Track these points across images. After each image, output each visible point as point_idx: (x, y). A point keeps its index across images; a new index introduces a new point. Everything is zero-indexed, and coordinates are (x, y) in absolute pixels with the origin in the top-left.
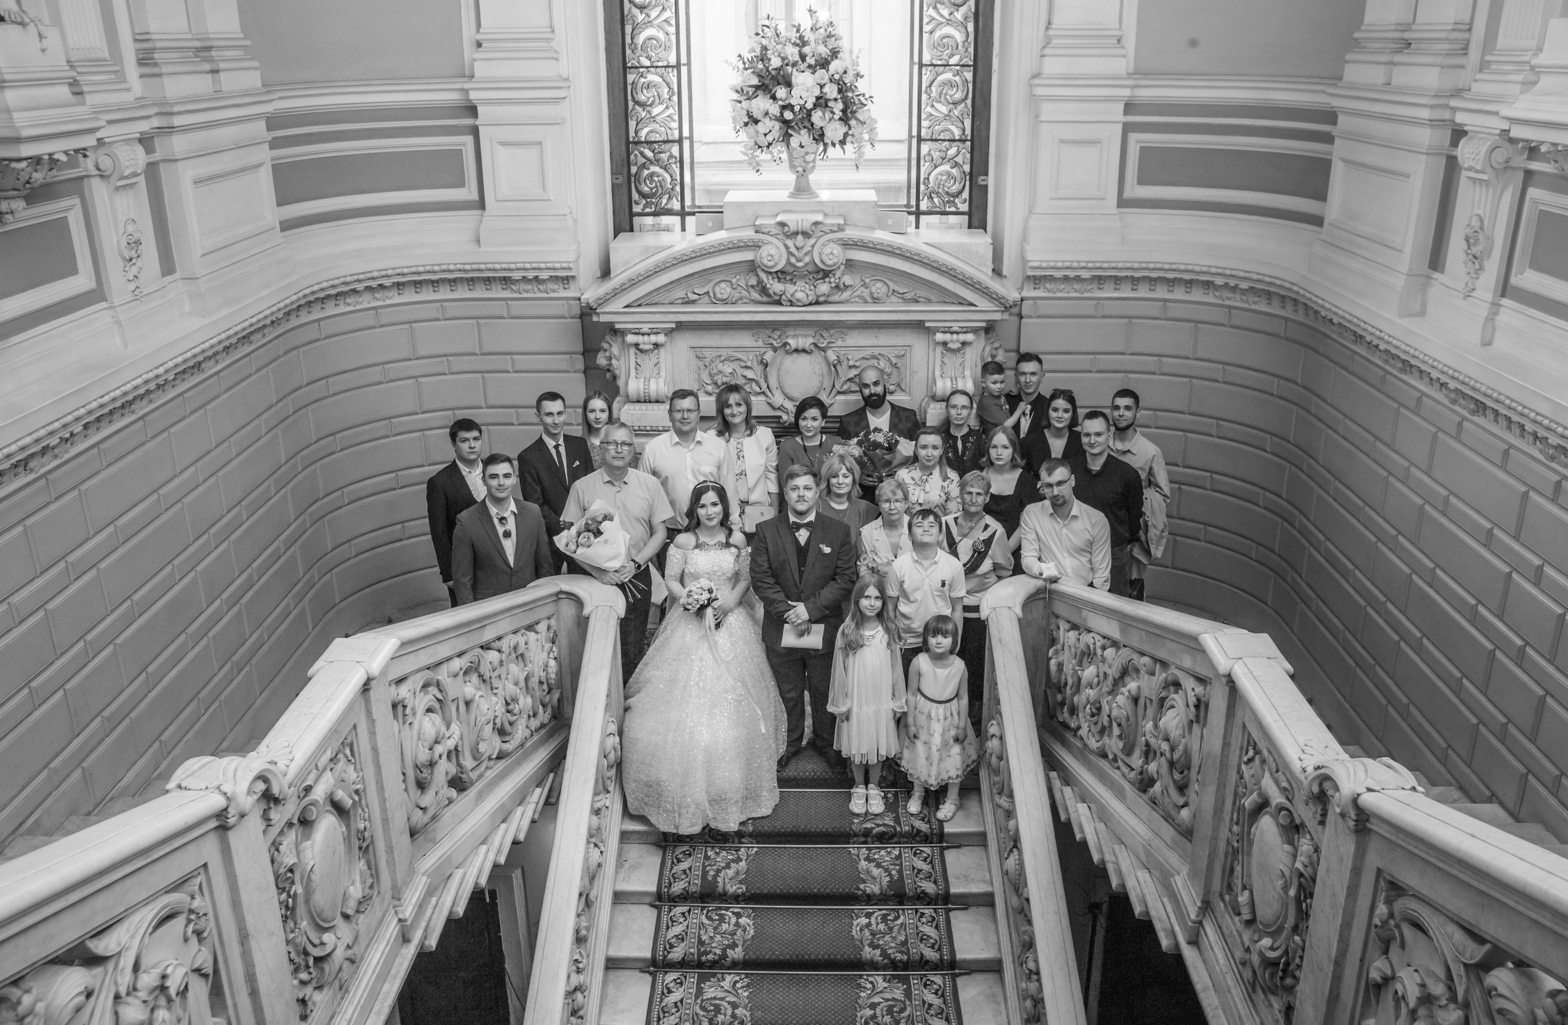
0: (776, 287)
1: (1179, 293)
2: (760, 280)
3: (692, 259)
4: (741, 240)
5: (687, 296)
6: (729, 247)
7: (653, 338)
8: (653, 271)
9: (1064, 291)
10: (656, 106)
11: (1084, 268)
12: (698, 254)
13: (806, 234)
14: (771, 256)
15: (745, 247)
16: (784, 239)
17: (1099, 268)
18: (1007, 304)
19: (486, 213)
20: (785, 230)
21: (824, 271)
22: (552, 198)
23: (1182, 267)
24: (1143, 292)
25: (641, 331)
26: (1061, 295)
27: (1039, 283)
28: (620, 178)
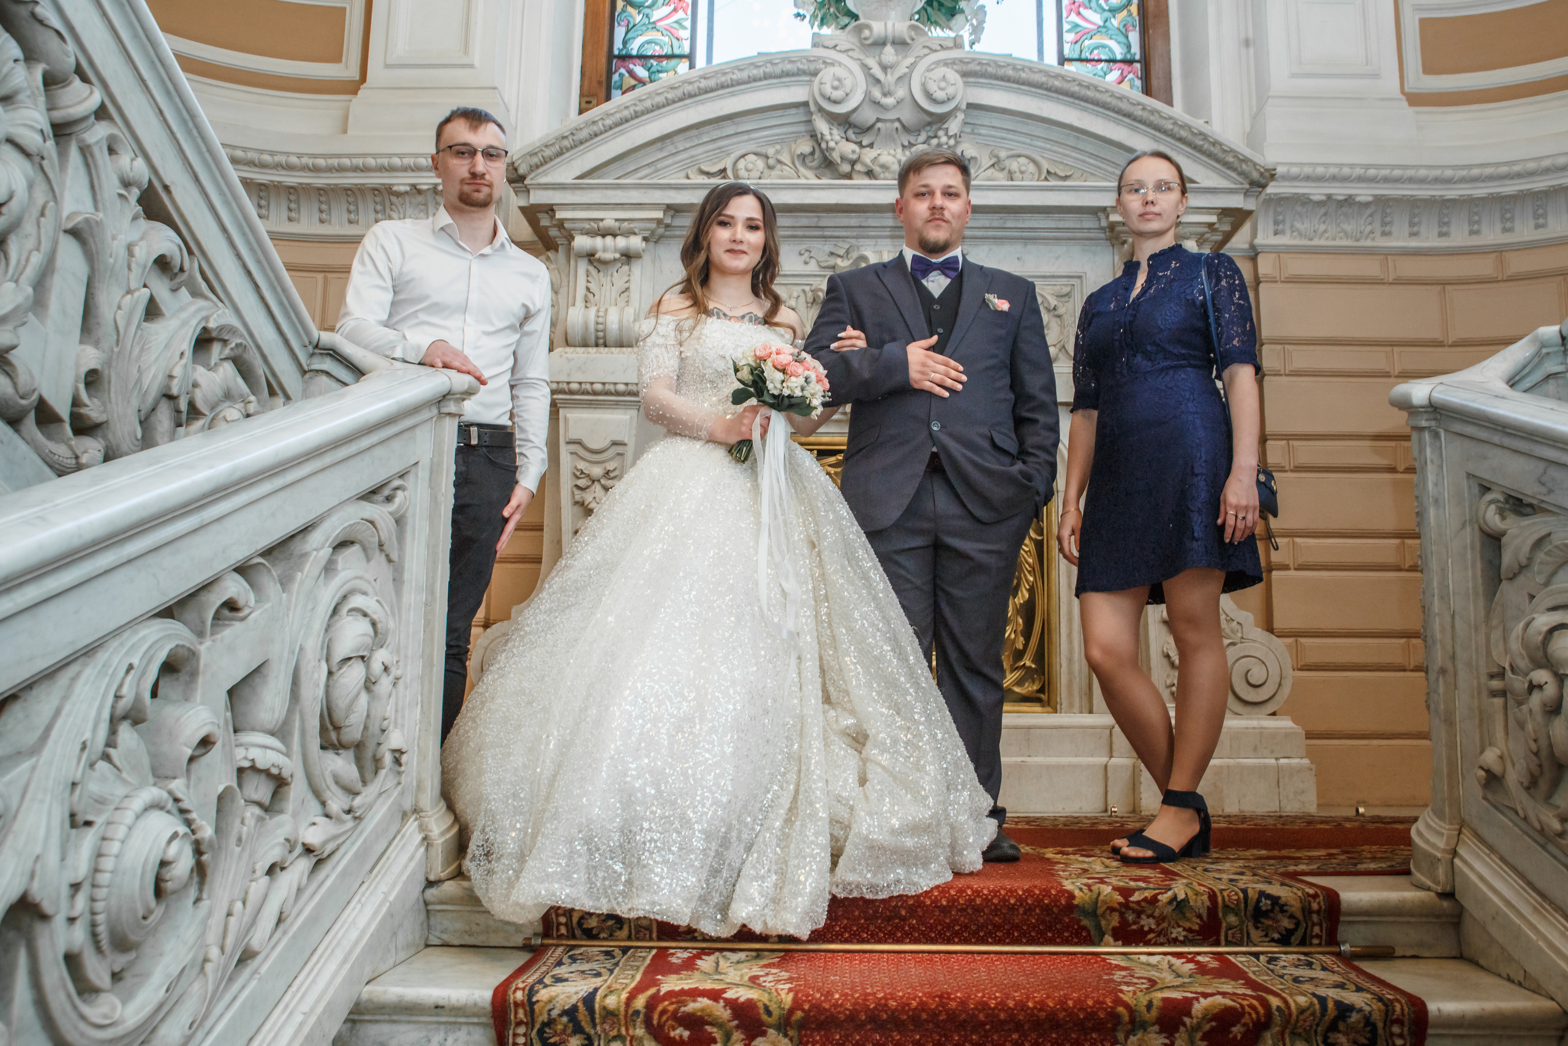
0: (842, 147)
1: (1525, 231)
2: (817, 141)
3: (700, 94)
4: (787, 57)
5: (688, 178)
6: (767, 70)
7: (621, 242)
8: (632, 109)
9: (1326, 235)
10: (658, 8)
11: (1360, 179)
12: (712, 83)
13: (901, 44)
14: (839, 80)
15: (793, 75)
16: (862, 57)
17: (1386, 180)
18: (1255, 175)
19: (365, 85)
20: (863, 36)
21: (929, 119)
22: (477, 63)
23: (1531, 166)
24: (1459, 237)
25: (601, 224)
26: (1322, 242)
27: (1283, 221)
28: (594, 102)
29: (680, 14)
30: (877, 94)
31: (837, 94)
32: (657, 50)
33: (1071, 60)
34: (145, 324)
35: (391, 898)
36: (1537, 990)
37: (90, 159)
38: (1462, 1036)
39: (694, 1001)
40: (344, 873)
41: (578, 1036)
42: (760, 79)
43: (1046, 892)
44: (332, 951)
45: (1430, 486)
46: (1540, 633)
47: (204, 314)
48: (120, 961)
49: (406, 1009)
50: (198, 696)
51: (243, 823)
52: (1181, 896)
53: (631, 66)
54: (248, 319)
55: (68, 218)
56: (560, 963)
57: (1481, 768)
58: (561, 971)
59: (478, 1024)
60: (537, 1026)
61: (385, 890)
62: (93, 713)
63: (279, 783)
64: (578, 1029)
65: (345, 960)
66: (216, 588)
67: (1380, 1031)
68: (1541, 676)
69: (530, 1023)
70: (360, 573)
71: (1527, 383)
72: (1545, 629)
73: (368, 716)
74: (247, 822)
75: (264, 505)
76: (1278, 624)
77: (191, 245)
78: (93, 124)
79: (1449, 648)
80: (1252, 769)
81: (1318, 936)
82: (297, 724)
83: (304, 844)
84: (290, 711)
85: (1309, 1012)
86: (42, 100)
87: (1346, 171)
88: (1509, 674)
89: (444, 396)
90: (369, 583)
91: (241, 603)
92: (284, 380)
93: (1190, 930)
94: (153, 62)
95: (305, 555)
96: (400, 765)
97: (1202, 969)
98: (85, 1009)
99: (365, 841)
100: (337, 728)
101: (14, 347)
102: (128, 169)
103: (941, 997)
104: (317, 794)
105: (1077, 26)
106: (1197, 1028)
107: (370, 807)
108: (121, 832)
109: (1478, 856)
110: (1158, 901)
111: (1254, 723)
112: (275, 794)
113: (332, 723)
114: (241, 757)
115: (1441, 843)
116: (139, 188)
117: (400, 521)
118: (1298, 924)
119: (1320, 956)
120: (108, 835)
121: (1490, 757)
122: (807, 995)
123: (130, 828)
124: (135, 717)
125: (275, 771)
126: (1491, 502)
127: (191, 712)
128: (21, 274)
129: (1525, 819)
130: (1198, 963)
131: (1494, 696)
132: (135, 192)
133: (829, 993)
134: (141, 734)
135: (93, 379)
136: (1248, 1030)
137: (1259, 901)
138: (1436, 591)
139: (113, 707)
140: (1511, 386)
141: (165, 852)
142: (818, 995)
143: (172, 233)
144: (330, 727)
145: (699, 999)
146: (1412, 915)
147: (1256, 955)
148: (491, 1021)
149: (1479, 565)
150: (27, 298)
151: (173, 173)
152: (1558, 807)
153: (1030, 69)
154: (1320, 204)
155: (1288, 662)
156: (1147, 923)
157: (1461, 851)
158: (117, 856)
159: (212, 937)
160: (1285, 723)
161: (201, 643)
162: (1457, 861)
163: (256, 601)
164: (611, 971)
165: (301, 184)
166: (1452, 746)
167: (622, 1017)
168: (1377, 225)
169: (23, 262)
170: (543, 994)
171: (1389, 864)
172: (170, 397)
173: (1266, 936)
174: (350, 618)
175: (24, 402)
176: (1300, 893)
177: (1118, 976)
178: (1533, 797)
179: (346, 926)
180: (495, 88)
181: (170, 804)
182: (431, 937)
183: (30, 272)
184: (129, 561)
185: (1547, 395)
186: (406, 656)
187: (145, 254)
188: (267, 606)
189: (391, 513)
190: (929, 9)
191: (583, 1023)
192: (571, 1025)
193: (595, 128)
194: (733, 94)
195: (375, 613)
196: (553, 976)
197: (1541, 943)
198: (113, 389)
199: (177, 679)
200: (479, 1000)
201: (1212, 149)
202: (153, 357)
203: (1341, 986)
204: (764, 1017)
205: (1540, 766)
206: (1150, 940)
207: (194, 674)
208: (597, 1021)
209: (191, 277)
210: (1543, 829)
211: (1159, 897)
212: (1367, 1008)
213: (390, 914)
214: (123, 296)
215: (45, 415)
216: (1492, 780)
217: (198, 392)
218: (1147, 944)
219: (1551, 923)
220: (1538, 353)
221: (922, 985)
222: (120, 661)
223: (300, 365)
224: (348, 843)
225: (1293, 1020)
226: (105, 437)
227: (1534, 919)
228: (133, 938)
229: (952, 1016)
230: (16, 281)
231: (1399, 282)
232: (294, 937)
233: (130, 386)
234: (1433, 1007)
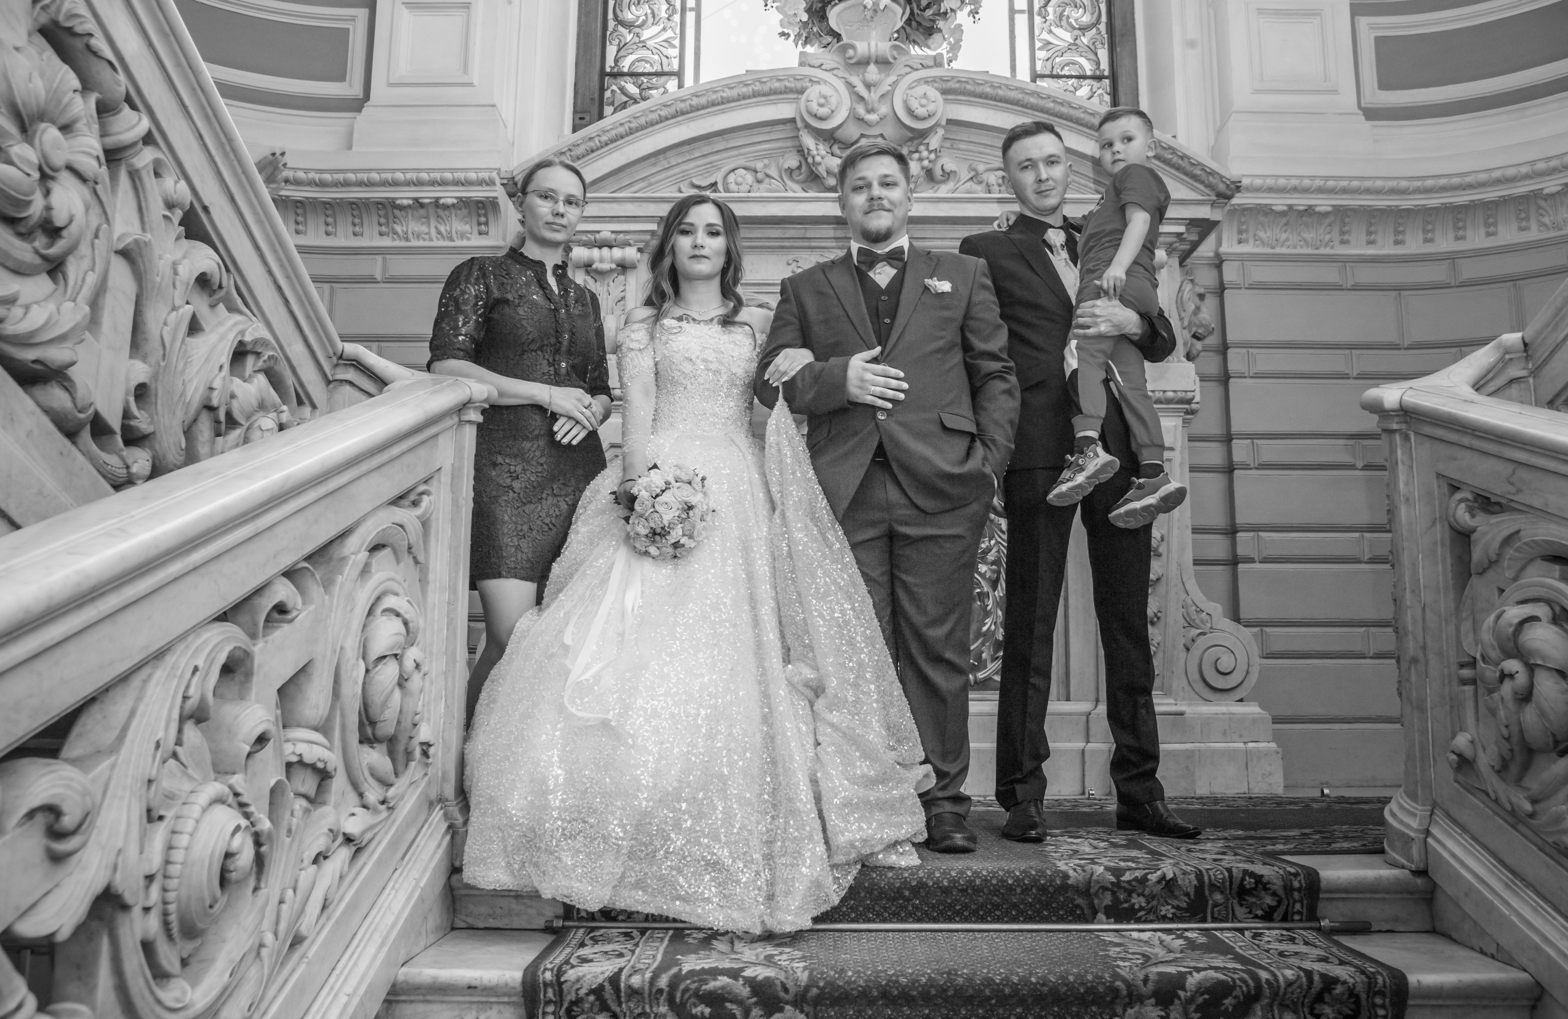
0: (827, 161)
1: (1476, 239)
2: (803, 155)
3: (692, 111)
4: (775, 75)
5: (680, 191)
6: (756, 88)
7: (617, 253)
8: (626, 126)
9: (1288, 243)
10: (649, 27)
11: (1320, 190)
12: (703, 101)
13: (884, 63)
14: (825, 98)
15: (781, 93)
16: (846, 75)
17: (1344, 191)
18: (1222, 187)
19: (368, 103)
20: (847, 55)
21: (910, 135)
22: (476, 82)
23: (1483, 177)
24: (1414, 245)
25: (597, 236)
26: (1284, 250)
27: (1247, 231)
28: (587, 118)
29: (669, 34)
30: (861, 110)
31: (823, 111)
32: (648, 69)
33: (1043, 76)
34: (188, 339)
35: (422, 884)
36: (1509, 962)
37: (138, 183)
38: (1441, 1006)
39: (715, 979)
40: (380, 862)
41: (604, 1014)
42: (749, 97)
43: (1042, 873)
44: (371, 935)
45: (1402, 485)
46: (1511, 625)
47: (240, 327)
48: (189, 947)
49: (440, 989)
50: (253, 694)
51: (292, 814)
52: (1170, 875)
53: (623, 83)
54: (278, 332)
55: (118, 239)
56: (582, 945)
57: (1453, 752)
58: (584, 952)
59: (508, 1003)
60: (566, 1005)
61: (417, 876)
62: (165, 712)
63: (324, 775)
64: (604, 1007)
65: (382, 944)
66: (267, 593)
67: (1364, 1002)
68: (1512, 665)
69: (559, 1003)
70: (392, 574)
71: (1492, 387)
72: (1516, 621)
73: (401, 711)
74: (296, 813)
75: (309, 514)
76: (1244, 614)
77: (229, 263)
78: (141, 150)
79: (1420, 638)
80: (1222, 753)
81: (1299, 913)
82: (338, 720)
83: (344, 834)
84: (333, 708)
85: (1296, 985)
86: (96, 126)
87: (1307, 182)
88: (1481, 664)
89: (464, 405)
90: (400, 584)
91: (290, 606)
92: (310, 389)
93: (1178, 908)
94: (194, 89)
95: (344, 559)
96: (428, 757)
97: (1192, 945)
98: (161, 994)
99: (397, 829)
100: (373, 723)
101: (73, 364)
102: (173, 192)
103: (949, 973)
104: (355, 786)
105: (1049, 43)
106: (1191, 1000)
107: (402, 797)
108: (189, 825)
109: (1450, 836)
110: (1148, 880)
111: (1223, 709)
112: (319, 786)
113: (368, 718)
114: (290, 751)
115: (1415, 824)
116: (182, 210)
117: (425, 523)
118: (1280, 902)
119: (1302, 932)
120: (178, 828)
121: (1462, 741)
122: (822, 973)
123: (197, 822)
124: (198, 716)
125: (320, 765)
126: (1461, 501)
127: (248, 711)
128: (78, 293)
129: (1496, 801)
130: (1187, 938)
131: (1465, 684)
132: (178, 214)
133: (843, 971)
134: (202, 731)
135: (142, 392)
136: (1239, 1003)
137: (1243, 879)
138: (1408, 585)
139: (182, 708)
140: (1477, 390)
141: (229, 844)
142: (832, 973)
143: (211, 252)
144: (366, 723)
145: (720, 978)
146: (1387, 891)
147: (1241, 931)
148: (522, 1000)
149: (1449, 561)
150: (84, 317)
151: (211, 194)
152: (1528, 789)
153: (1007, 86)
154: (1282, 214)
155: (1255, 651)
156: (1138, 901)
157: (1434, 831)
158: (186, 849)
159: (267, 924)
160: (1252, 709)
161: (254, 645)
162: (1430, 840)
163: (304, 603)
164: (633, 952)
165: (307, 198)
166: (1424, 732)
167: (646, 995)
168: (1336, 235)
169: (79, 282)
170: (571, 975)
171: (1361, 843)
172: (210, 408)
173: (1250, 912)
174: (384, 618)
175: (82, 416)
176: (1281, 872)
177: (1113, 951)
178: (1503, 780)
179: (383, 910)
180: (494, 106)
181: (231, 799)
182: (457, 921)
183: (86, 292)
184: (195, 569)
185: (1510, 399)
186: (431, 653)
187: (188, 271)
188: (312, 608)
189: (418, 517)
190: (908, 29)
191: (609, 1002)
192: (597, 1003)
193: (591, 144)
194: (723, 112)
195: (407, 613)
196: (578, 957)
197: (1514, 918)
198: (159, 402)
199: (233, 679)
200: (510, 981)
201: (1180, 162)
202: (195, 370)
203: (1324, 960)
204: (782, 994)
205: (1511, 750)
206: (1140, 918)
207: (249, 674)
208: (623, 999)
209: (228, 293)
210: (1513, 810)
211: (1149, 877)
212: (1351, 981)
213: (422, 899)
214: (169, 313)
215: (99, 428)
216: (1464, 764)
217: (234, 402)
218: (1138, 921)
219: (1523, 899)
220: (1501, 359)
221: (929, 963)
222: (186, 664)
223: (325, 375)
224: (383, 831)
225: (1281, 993)
226: (152, 448)
227: (1506, 895)
228: (200, 925)
229: (959, 991)
230: (74, 301)
231: (1356, 288)
232: (337, 922)
233: (176, 399)
234: (1413, 979)
